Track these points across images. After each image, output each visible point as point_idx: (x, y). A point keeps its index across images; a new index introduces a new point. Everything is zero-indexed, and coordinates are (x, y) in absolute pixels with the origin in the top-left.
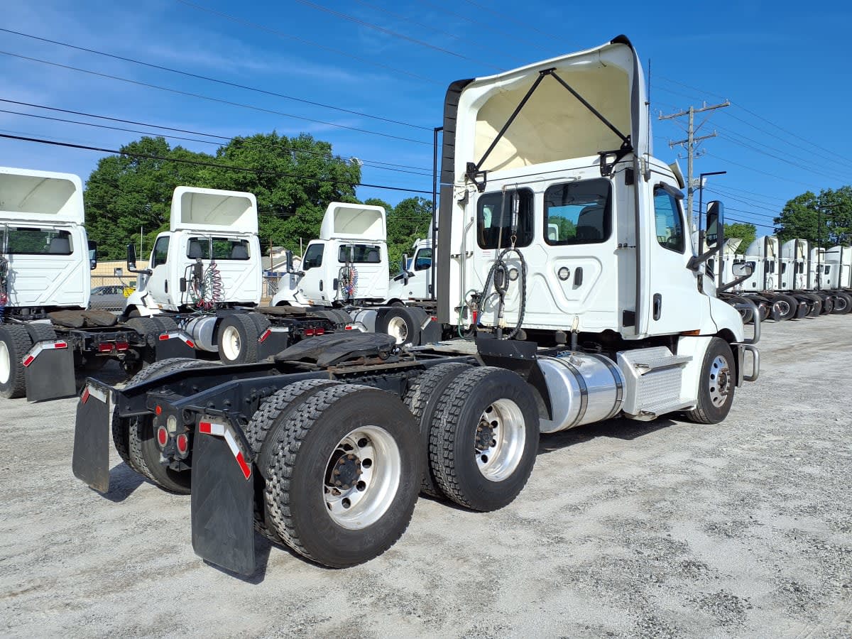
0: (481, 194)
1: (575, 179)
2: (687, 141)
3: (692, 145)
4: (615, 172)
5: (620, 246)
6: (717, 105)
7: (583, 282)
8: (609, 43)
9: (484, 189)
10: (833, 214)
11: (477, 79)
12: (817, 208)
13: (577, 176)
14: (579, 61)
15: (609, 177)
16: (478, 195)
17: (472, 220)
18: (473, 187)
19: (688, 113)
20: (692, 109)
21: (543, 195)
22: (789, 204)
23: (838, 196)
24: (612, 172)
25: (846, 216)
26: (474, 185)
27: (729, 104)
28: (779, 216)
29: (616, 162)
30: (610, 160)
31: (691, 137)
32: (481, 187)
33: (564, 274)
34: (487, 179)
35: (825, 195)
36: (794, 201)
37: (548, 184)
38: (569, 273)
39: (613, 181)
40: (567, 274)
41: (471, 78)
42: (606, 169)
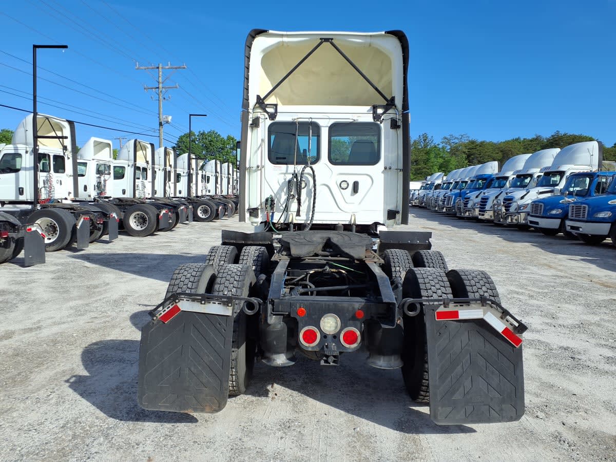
0: (272, 121)
1: (355, 120)
2: (158, 88)
3: (161, 91)
4: (383, 119)
5: (385, 168)
6: (178, 67)
7: (359, 191)
8: (383, 33)
9: (275, 118)
10: (206, 147)
11: (271, 32)
12: (197, 142)
13: (355, 118)
14: (354, 39)
15: (379, 122)
16: (269, 122)
17: (263, 140)
18: (264, 115)
19: (158, 68)
20: (160, 66)
21: (328, 128)
22: (181, 138)
23: (209, 136)
24: (381, 119)
25: (213, 148)
26: (265, 113)
27: (186, 67)
28: (175, 145)
29: (384, 113)
30: (380, 111)
31: (161, 86)
32: (272, 116)
33: (344, 185)
34: (278, 111)
35: (201, 134)
36: (184, 136)
37: (332, 122)
38: (348, 184)
39: (382, 125)
40: (346, 185)
41: (265, 29)
42: (376, 117)
